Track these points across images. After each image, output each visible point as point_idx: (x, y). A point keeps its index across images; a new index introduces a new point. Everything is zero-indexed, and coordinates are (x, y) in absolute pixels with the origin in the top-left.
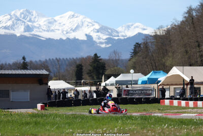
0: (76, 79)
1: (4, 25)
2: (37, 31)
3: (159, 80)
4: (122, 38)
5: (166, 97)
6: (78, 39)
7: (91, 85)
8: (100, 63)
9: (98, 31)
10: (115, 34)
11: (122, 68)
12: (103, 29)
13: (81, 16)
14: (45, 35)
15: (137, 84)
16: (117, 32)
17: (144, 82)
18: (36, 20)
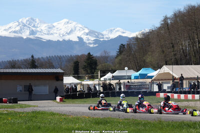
1: (14, 30)
2: (40, 34)
4: (106, 39)
6: (72, 41)
8: (93, 60)
9: (87, 34)
10: (101, 36)
12: (91, 33)
14: (46, 37)
16: (103, 35)
17: (136, 78)
18: (39, 25)
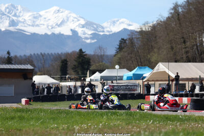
0: (60, 74)
2: (22, 26)
3: (144, 75)
4: (108, 33)
5: (151, 93)
6: (63, 35)
7: (76, 80)
8: (85, 58)
9: (83, 27)
10: (100, 29)
11: (108, 64)
12: (88, 25)
13: (66, 11)
14: (30, 30)
15: (122, 79)
16: (103, 28)
17: (129, 78)
18: (21, 14)
